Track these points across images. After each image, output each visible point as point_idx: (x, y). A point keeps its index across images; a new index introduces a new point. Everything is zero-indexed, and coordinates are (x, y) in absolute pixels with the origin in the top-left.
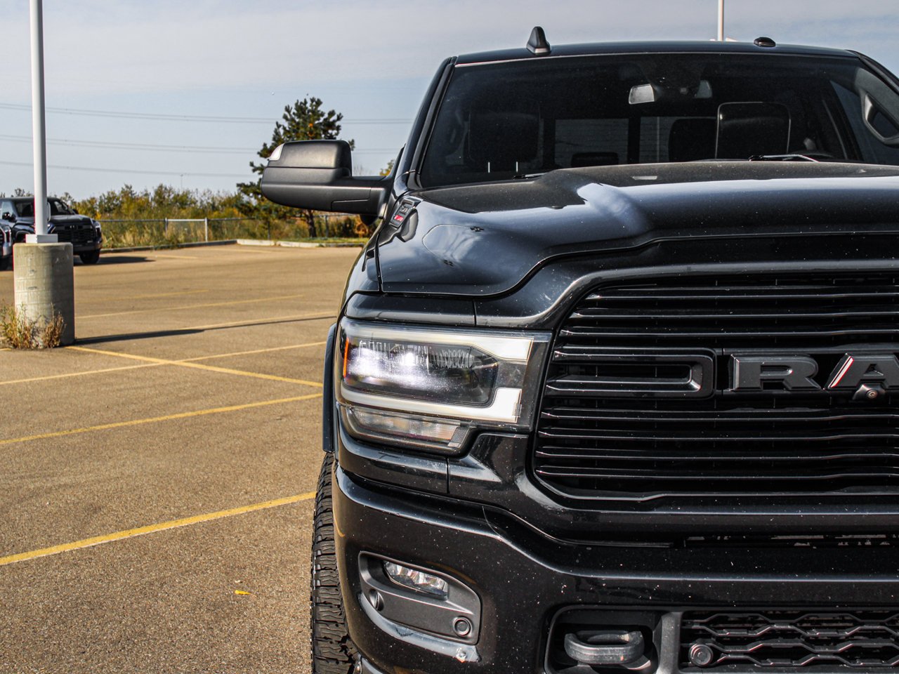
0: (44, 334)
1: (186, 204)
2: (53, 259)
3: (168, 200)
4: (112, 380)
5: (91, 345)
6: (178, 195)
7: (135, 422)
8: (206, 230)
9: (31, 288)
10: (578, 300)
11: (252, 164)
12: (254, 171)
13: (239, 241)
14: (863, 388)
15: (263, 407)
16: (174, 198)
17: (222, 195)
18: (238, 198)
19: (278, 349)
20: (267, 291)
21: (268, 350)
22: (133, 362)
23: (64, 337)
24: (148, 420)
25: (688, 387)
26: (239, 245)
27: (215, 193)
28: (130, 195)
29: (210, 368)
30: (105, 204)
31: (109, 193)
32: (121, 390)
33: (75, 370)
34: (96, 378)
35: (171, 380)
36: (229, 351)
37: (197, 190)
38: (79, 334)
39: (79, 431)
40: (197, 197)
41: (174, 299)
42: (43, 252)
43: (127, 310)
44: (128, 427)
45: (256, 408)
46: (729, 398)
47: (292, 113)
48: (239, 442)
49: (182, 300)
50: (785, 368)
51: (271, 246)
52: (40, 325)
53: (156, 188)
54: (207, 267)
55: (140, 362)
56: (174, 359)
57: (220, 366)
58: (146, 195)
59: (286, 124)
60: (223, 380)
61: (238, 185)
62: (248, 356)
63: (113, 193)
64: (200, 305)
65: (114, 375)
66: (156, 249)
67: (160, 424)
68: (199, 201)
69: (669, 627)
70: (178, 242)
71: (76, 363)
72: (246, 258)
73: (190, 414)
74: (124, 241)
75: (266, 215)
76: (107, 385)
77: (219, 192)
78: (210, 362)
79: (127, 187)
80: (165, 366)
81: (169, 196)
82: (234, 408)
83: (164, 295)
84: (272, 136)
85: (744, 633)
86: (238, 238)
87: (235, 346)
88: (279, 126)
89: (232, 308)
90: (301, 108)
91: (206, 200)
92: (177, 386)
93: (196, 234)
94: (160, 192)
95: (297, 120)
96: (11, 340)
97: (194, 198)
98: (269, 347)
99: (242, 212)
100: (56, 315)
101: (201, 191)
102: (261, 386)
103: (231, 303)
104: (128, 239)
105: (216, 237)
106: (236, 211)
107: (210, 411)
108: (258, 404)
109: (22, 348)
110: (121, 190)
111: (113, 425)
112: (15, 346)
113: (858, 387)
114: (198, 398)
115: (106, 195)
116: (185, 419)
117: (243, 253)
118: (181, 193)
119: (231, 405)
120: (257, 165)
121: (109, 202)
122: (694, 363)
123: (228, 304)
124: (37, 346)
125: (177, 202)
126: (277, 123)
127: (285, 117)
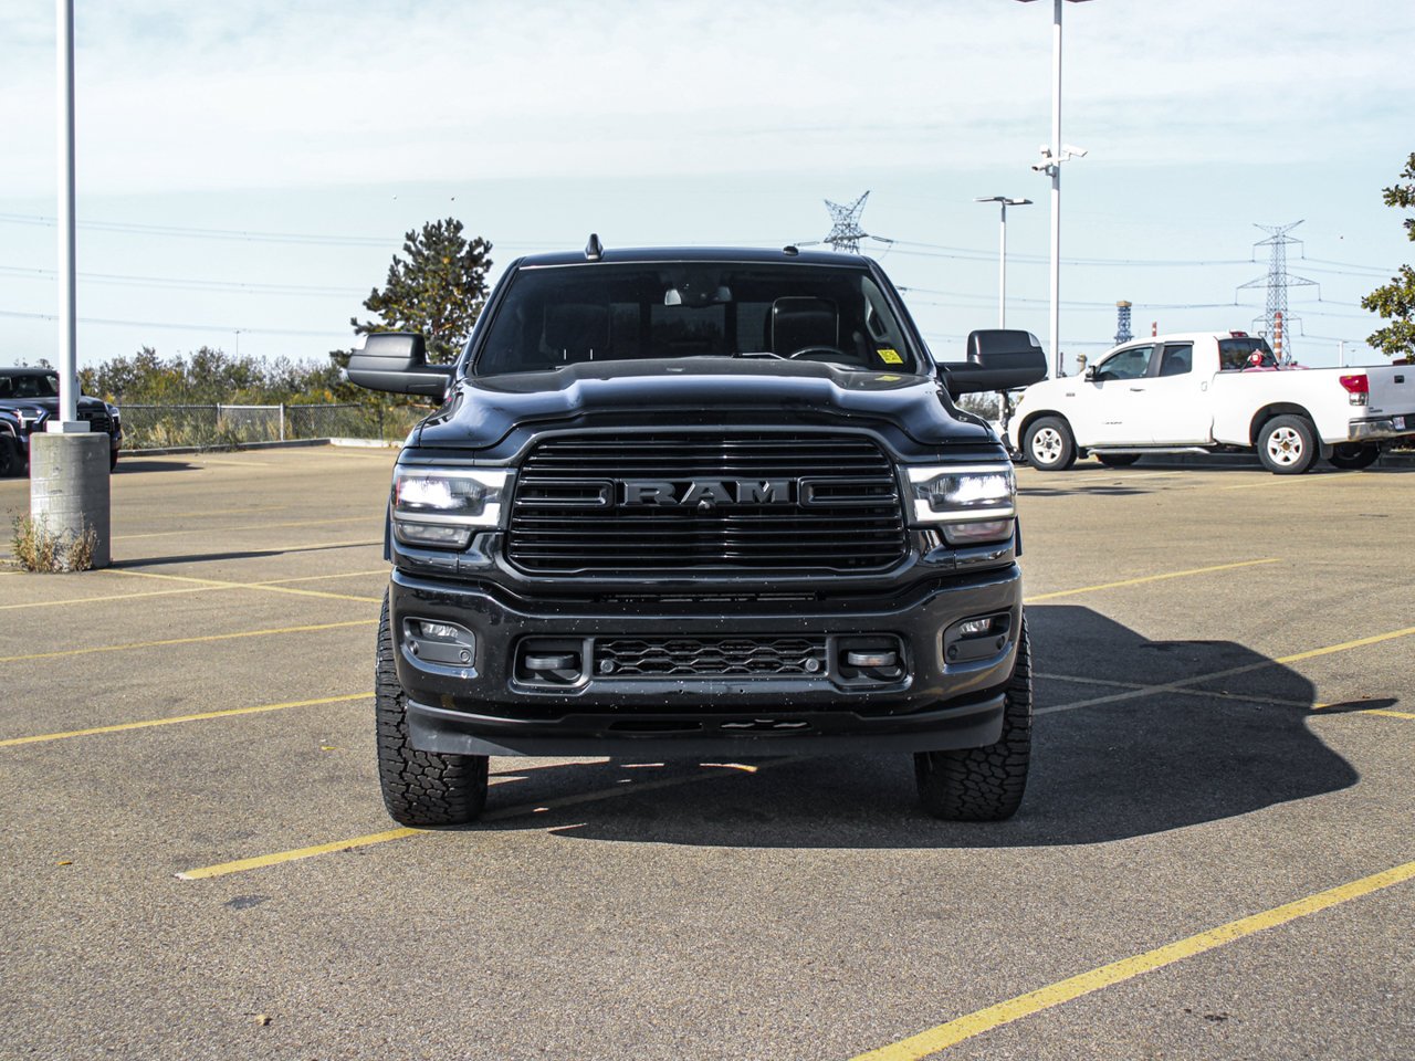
0: (71, 552)
1: (246, 381)
2: (84, 453)
3: (215, 373)
4: (170, 602)
5: (133, 569)
6: (233, 366)
7: (205, 638)
8: (282, 421)
9: (54, 492)
10: (533, 449)
11: (354, 322)
12: (358, 332)
13: (334, 441)
14: (703, 502)
15: (356, 626)
16: (225, 371)
17: (305, 365)
18: (332, 373)
19: (380, 572)
20: (371, 508)
21: (367, 573)
22: (193, 585)
23: (96, 558)
24: (221, 637)
25: (599, 502)
26: (334, 446)
27: (294, 363)
28: (151, 365)
29: (292, 591)
30: (110, 378)
31: (115, 361)
32: (183, 611)
33: (120, 593)
34: (148, 600)
35: (244, 602)
36: (316, 573)
37: (264, 357)
38: (115, 556)
39: (141, 645)
40: (265, 370)
41: (237, 517)
42: (71, 445)
43: (172, 530)
44: (198, 642)
45: (349, 627)
46: (623, 508)
47: (417, 243)
48: (328, 653)
49: (250, 518)
50: (655, 490)
51: (383, 449)
52: (65, 540)
53: (195, 353)
54: (286, 477)
55: (202, 585)
56: (245, 583)
57: (304, 589)
58: (180, 364)
59: (409, 260)
60: (308, 602)
61: (332, 354)
62: (341, 579)
63: (122, 361)
64: (277, 525)
65: (172, 597)
66: (203, 451)
67: (235, 640)
68: (268, 377)
69: (587, 648)
70: (237, 440)
71: (117, 586)
72: (342, 465)
73: (270, 632)
74: (153, 438)
75: (376, 402)
76: (164, 606)
77: (301, 361)
78: (291, 585)
79: (147, 351)
80: (234, 589)
81: (218, 366)
82: (322, 627)
83: (224, 512)
84: (387, 278)
85: (633, 653)
86: (331, 436)
87: (324, 569)
88: (397, 262)
89: (321, 528)
90: (432, 234)
91: (280, 375)
92: (252, 608)
93: (265, 430)
94: (203, 361)
95: (426, 253)
96: (26, 560)
97: (260, 372)
98: (369, 570)
99: (339, 396)
100: (87, 528)
101: (271, 360)
102: (356, 608)
103: (321, 522)
104: (159, 435)
105: (297, 435)
106: (328, 393)
107: (294, 629)
108: (351, 623)
109: (40, 571)
110: (136, 356)
111: (180, 641)
112: (31, 569)
113: (699, 502)
114: (278, 618)
115: (111, 364)
116: (265, 636)
117: (336, 458)
118: (238, 363)
119: (319, 624)
120: (362, 322)
121: (116, 375)
122: (601, 487)
123: (315, 523)
124: (61, 568)
125: (230, 377)
126: (394, 257)
127: (407, 248)
